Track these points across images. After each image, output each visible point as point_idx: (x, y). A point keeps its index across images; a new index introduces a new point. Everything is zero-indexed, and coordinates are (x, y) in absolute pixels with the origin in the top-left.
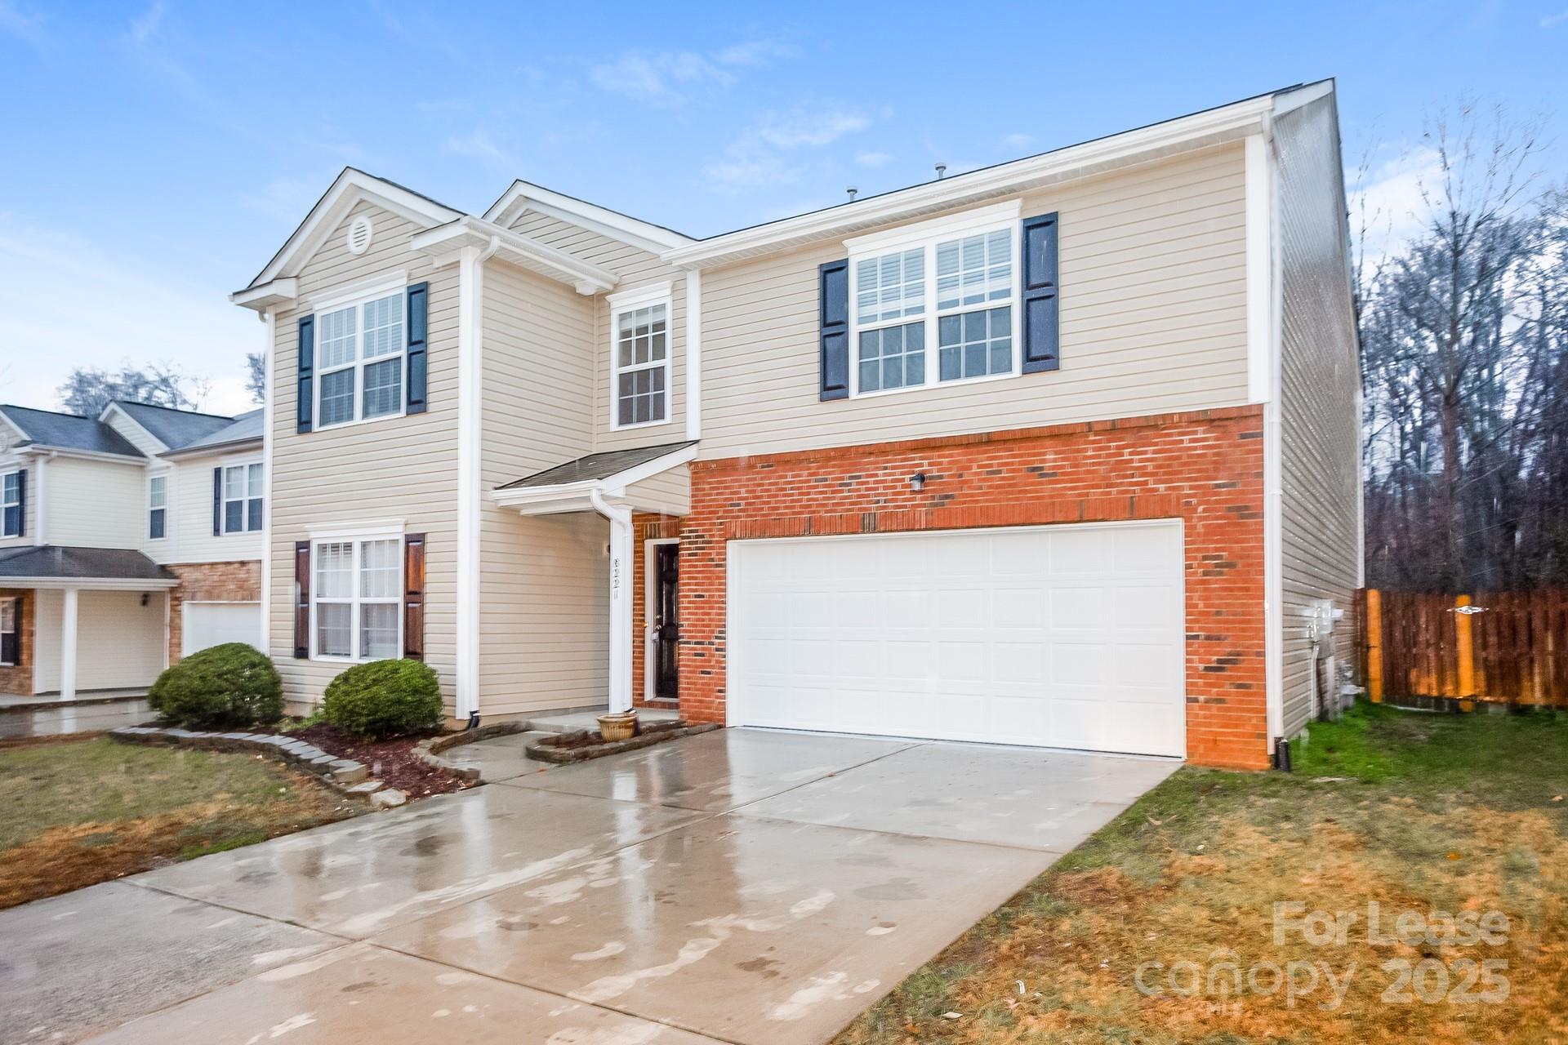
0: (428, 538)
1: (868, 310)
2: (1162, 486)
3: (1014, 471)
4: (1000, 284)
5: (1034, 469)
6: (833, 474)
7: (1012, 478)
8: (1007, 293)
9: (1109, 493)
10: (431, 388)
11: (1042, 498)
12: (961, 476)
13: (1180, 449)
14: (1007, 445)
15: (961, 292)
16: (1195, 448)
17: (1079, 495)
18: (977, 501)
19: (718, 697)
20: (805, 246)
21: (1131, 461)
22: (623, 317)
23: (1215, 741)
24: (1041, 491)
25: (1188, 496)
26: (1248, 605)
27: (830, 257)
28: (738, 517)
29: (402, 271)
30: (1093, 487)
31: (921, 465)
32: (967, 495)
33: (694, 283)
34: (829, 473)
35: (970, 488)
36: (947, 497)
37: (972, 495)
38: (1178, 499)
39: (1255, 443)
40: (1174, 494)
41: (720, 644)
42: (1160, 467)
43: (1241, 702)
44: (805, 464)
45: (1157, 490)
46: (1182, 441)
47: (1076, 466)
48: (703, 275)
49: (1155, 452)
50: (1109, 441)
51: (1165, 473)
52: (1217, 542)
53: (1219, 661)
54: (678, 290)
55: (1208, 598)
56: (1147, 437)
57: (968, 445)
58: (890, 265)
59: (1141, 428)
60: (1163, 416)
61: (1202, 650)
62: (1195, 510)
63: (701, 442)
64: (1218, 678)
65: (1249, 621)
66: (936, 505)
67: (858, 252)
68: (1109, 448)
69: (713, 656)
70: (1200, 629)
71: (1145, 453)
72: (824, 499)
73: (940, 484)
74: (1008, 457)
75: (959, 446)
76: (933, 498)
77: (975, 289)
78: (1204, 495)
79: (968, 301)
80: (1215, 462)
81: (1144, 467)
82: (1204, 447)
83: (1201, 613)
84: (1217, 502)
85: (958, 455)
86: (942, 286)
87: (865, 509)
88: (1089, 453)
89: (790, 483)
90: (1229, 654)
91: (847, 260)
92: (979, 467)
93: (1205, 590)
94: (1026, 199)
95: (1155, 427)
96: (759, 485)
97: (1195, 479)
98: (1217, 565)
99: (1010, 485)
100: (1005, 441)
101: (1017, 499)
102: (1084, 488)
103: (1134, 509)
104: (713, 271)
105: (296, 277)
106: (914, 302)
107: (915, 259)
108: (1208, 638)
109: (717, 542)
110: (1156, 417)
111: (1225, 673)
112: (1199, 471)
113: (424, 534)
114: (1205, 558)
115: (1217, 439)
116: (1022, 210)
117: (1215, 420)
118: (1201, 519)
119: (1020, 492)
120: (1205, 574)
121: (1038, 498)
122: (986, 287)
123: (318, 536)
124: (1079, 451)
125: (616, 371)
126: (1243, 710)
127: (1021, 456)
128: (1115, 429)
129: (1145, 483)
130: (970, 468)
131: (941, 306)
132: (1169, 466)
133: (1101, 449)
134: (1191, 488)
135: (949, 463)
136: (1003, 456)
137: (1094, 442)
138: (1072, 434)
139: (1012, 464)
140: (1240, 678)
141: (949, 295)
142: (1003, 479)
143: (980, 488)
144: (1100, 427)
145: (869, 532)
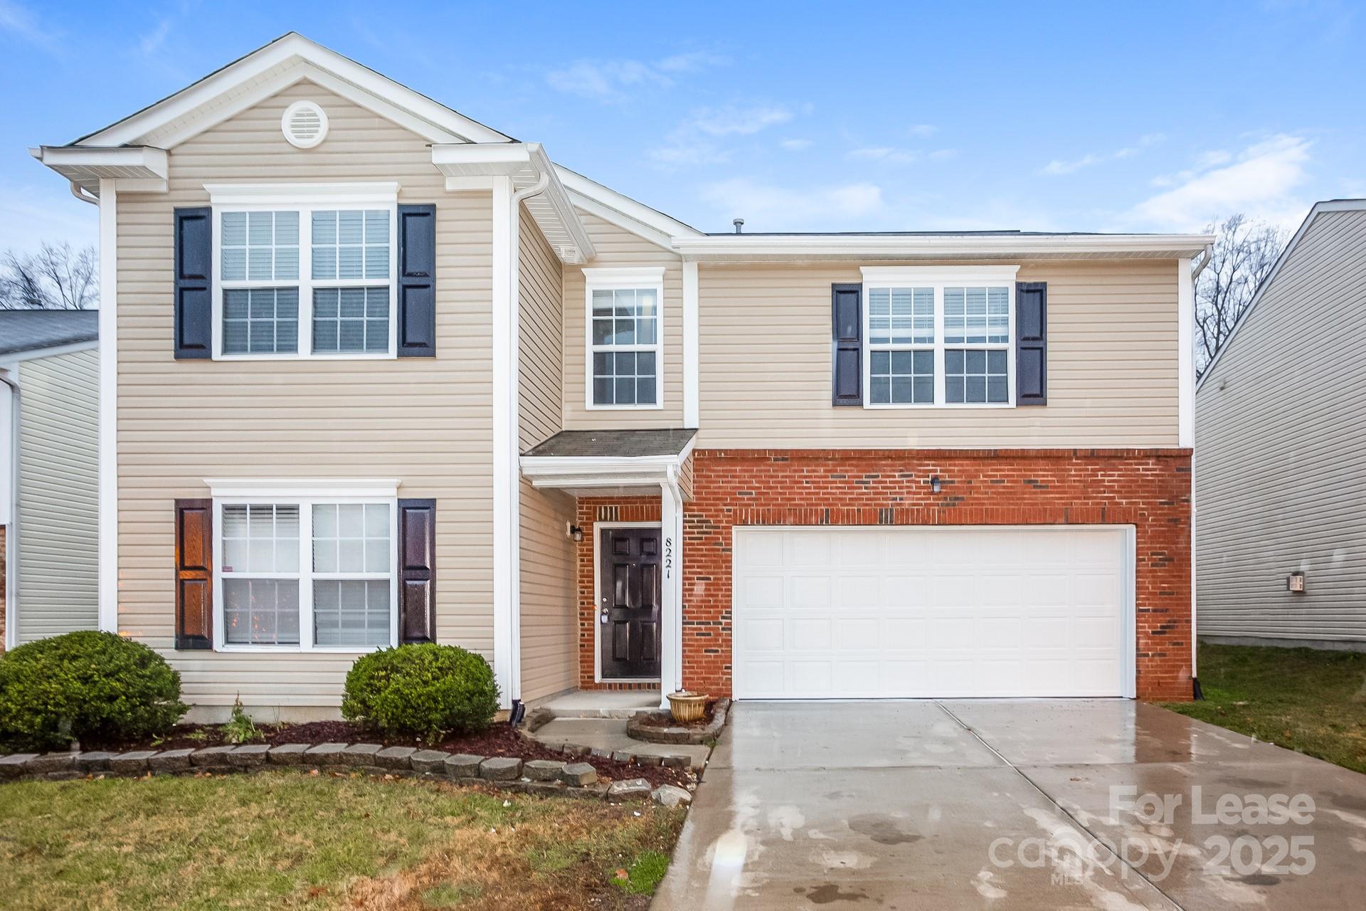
0: (439, 505)
1: (880, 333)
2: (1124, 501)
3: (1013, 482)
4: (998, 331)
5: (1030, 482)
6: (851, 472)
7: (1011, 487)
8: (1005, 339)
9: (1087, 504)
10: (439, 331)
11: (1036, 504)
12: (970, 482)
13: (1138, 475)
14: (1008, 461)
15: (966, 332)
16: (1148, 475)
17: (1064, 504)
18: (983, 504)
19: (724, 674)
20: (816, 264)
21: (1104, 481)
22: (596, 294)
23: (1159, 683)
24: (1036, 499)
25: (1143, 509)
26: (1181, 588)
27: (846, 279)
28: (750, 505)
29: (394, 185)
30: (1074, 498)
31: (936, 471)
32: (976, 499)
33: (690, 277)
34: (846, 471)
35: (977, 493)
36: (957, 499)
37: (980, 499)
38: (1136, 511)
39: (1185, 475)
40: (1133, 507)
41: (726, 624)
42: (1123, 487)
43: (1175, 655)
44: (821, 462)
45: (1122, 503)
46: (1139, 469)
47: (1063, 482)
48: (700, 268)
49: (1119, 476)
50: (1086, 465)
51: (1126, 492)
52: (1161, 543)
53: (1162, 627)
54: (673, 280)
55: (1155, 583)
56: (1114, 465)
57: (975, 458)
58: (902, 296)
59: (1110, 457)
60: (1128, 450)
61: (1150, 619)
62: (1148, 520)
63: (699, 432)
64: (1161, 639)
65: (1181, 599)
66: (948, 505)
67: (873, 280)
68: (1087, 470)
69: (720, 635)
70: (1149, 605)
71: (1113, 475)
72: (842, 493)
73: (951, 488)
74: (1008, 470)
75: (967, 458)
76: (945, 499)
77: (976, 332)
78: (1152, 509)
79: (971, 340)
80: (1160, 487)
81: (1113, 486)
82: (1152, 475)
83: (1150, 593)
84: (1161, 514)
85: (968, 466)
86: (948, 323)
87: (882, 505)
88: (1073, 473)
89: (806, 477)
90: (1169, 622)
91: (861, 285)
92: (984, 476)
93: (1153, 577)
94: (1024, 266)
95: (1121, 457)
96: (772, 477)
97: (1148, 498)
98: (1160, 559)
99: (1011, 493)
100: (1006, 458)
101: (1017, 504)
102: (1067, 498)
103: (1105, 516)
104: (712, 268)
105: (169, 152)
106: (924, 333)
107: (925, 296)
108: (1154, 611)
109: (723, 528)
110: (1122, 450)
111: (1167, 635)
112: (1148, 492)
113: (434, 500)
114: (1152, 554)
115: (1161, 470)
116: (1018, 275)
117: (1161, 456)
118: (1152, 526)
119: (1018, 499)
120: (1152, 565)
121: (1032, 504)
122: (988, 331)
123: (222, 493)
124: (1063, 470)
125: (590, 349)
126: (1178, 660)
127: (1020, 470)
128: (1093, 456)
129: (1114, 498)
130: (977, 476)
131: (947, 340)
132: (1130, 487)
133: (1080, 470)
134: (1143, 503)
135: (959, 471)
136: (1005, 469)
137: (1077, 464)
138: (1061, 457)
139: (1013, 476)
140: (1176, 638)
141: (955, 332)
142: (1004, 487)
143: (986, 493)
144: (1083, 454)
145: (886, 524)
